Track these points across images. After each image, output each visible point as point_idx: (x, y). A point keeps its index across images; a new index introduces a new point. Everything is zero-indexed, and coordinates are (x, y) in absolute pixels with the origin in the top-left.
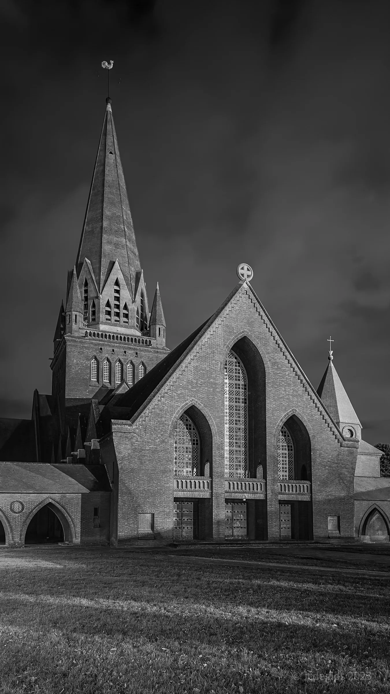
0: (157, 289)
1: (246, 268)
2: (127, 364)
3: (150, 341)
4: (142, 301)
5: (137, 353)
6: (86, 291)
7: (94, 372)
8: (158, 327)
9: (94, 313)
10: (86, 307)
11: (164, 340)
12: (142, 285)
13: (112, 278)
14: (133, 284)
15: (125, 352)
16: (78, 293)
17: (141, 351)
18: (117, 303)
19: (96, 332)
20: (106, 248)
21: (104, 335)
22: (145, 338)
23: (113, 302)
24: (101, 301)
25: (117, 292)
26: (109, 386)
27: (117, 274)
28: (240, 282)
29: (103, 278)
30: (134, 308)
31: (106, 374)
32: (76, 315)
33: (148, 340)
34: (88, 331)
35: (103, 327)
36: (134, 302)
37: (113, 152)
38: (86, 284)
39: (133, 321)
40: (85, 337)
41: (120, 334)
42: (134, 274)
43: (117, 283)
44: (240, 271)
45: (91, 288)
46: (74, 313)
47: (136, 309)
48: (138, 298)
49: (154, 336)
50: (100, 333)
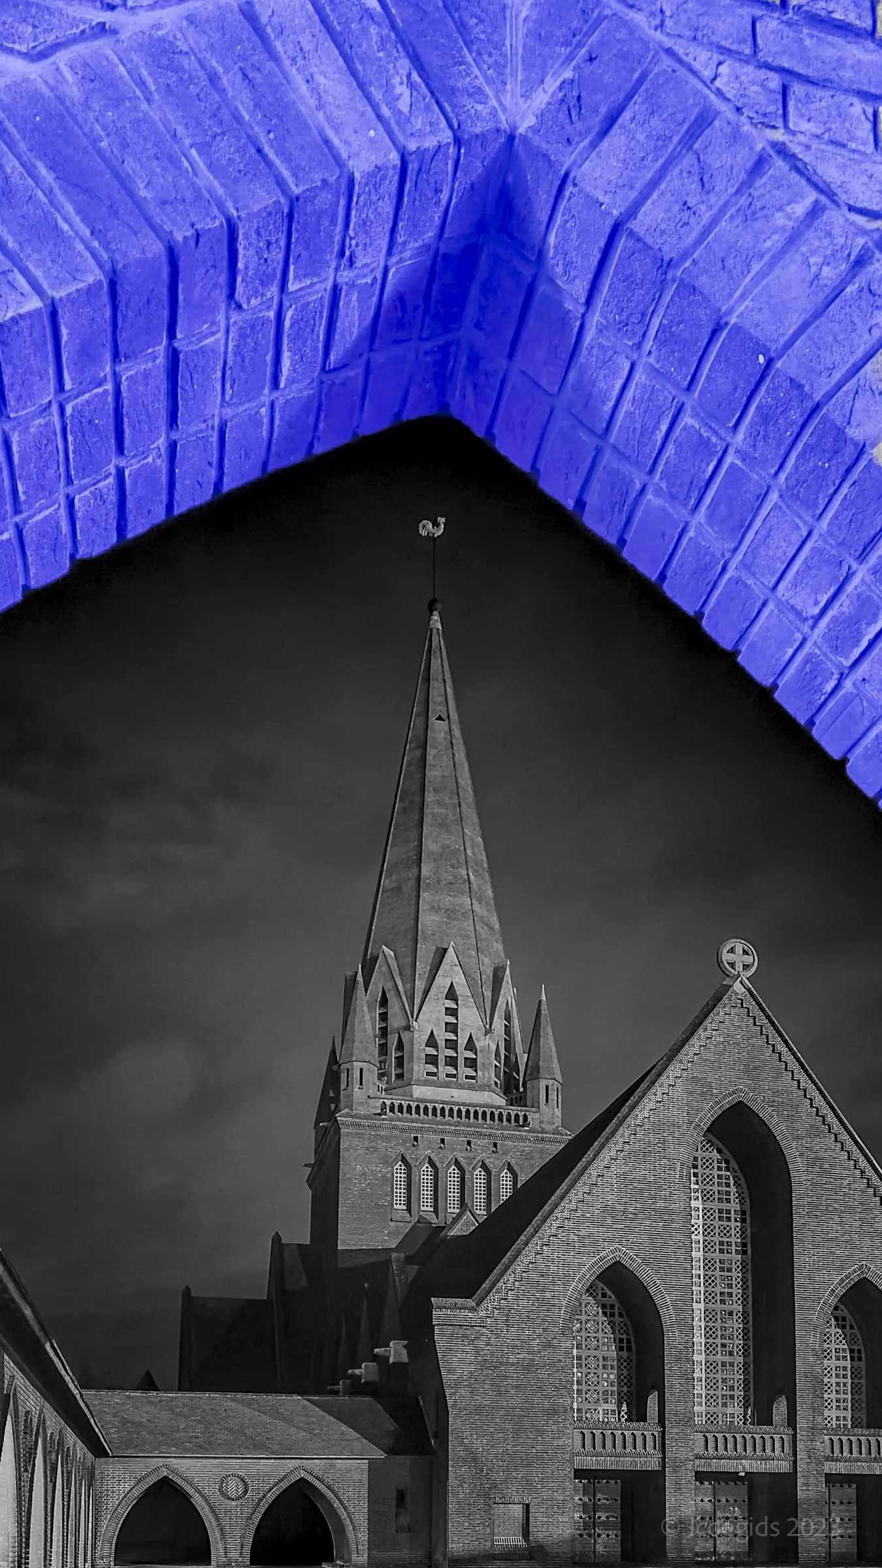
0: (540, 1002)
1: (739, 949)
2: (474, 1169)
3: (525, 1117)
4: (508, 1030)
5: (495, 1145)
6: (384, 1017)
7: (400, 1191)
8: (543, 1084)
9: (400, 1061)
10: (383, 1049)
11: (558, 1112)
12: (508, 993)
13: (442, 982)
14: (488, 994)
15: (469, 1143)
16: (366, 1021)
17: (505, 1138)
18: (452, 1037)
19: (405, 1104)
20: (428, 920)
21: (422, 1108)
22: (514, 1110)
23: (442, 1036)
24: (416, 1035)
25: (452, 1012)
26: (433, 1219)
27: (451, 974)
28: (727, 982)
29: (420, 985)
30: (487, 1044)
31: (427, 1193)
32: (361, 1070)
33: (521, 1114)
34: (388, 1102)
35: (419, 1092)
36: (488, 1031)
37: (444, 716)
38: (384, 1002)
39: (488, 1074)
40: (380, 1114)
41: (457, 1104)
42: (489, 972)
43: (451, 994)
44: (726, 957)
45: (394, 1008)
46: (357, 1065)
47: (494, 1047)
48: (499, 1024)
49: (536, 1105)
50: (414, 1105)
